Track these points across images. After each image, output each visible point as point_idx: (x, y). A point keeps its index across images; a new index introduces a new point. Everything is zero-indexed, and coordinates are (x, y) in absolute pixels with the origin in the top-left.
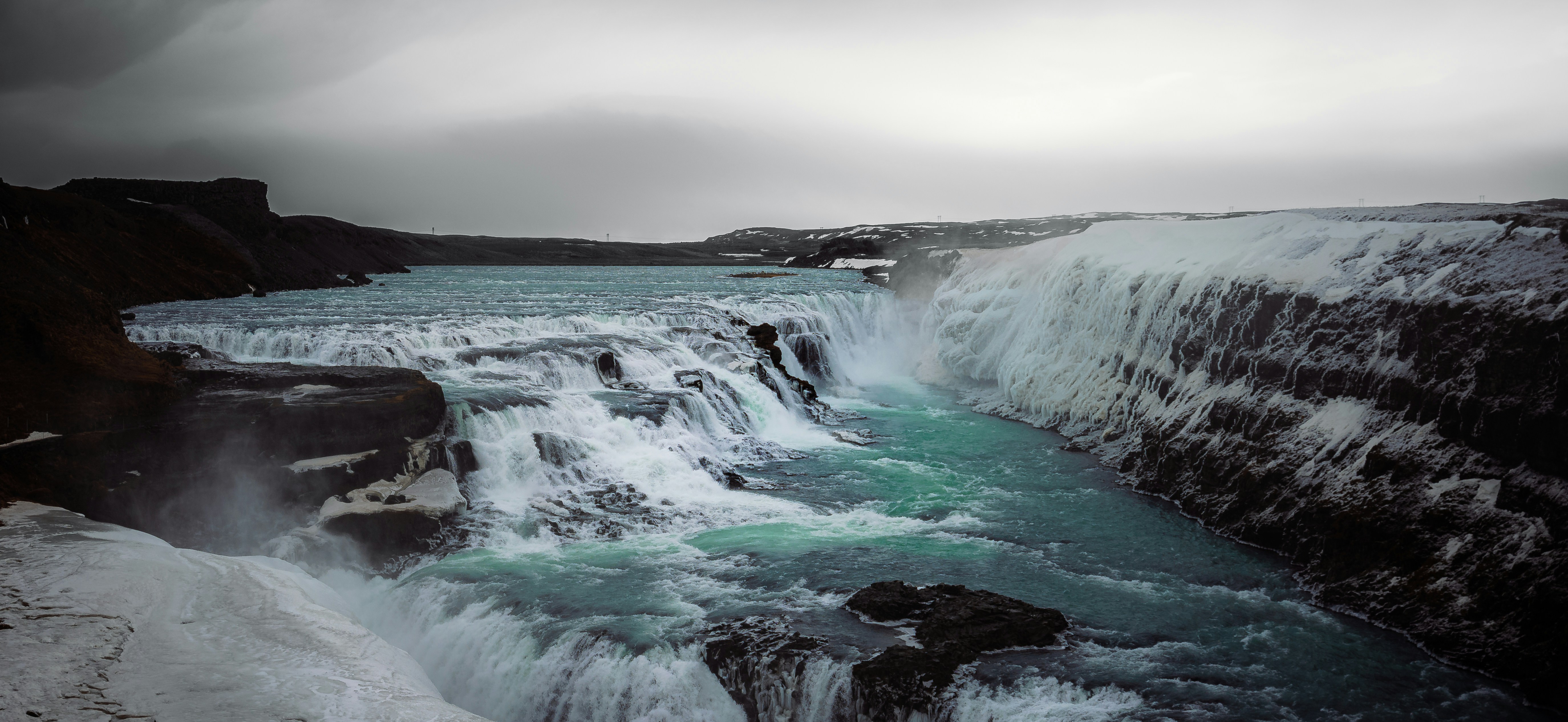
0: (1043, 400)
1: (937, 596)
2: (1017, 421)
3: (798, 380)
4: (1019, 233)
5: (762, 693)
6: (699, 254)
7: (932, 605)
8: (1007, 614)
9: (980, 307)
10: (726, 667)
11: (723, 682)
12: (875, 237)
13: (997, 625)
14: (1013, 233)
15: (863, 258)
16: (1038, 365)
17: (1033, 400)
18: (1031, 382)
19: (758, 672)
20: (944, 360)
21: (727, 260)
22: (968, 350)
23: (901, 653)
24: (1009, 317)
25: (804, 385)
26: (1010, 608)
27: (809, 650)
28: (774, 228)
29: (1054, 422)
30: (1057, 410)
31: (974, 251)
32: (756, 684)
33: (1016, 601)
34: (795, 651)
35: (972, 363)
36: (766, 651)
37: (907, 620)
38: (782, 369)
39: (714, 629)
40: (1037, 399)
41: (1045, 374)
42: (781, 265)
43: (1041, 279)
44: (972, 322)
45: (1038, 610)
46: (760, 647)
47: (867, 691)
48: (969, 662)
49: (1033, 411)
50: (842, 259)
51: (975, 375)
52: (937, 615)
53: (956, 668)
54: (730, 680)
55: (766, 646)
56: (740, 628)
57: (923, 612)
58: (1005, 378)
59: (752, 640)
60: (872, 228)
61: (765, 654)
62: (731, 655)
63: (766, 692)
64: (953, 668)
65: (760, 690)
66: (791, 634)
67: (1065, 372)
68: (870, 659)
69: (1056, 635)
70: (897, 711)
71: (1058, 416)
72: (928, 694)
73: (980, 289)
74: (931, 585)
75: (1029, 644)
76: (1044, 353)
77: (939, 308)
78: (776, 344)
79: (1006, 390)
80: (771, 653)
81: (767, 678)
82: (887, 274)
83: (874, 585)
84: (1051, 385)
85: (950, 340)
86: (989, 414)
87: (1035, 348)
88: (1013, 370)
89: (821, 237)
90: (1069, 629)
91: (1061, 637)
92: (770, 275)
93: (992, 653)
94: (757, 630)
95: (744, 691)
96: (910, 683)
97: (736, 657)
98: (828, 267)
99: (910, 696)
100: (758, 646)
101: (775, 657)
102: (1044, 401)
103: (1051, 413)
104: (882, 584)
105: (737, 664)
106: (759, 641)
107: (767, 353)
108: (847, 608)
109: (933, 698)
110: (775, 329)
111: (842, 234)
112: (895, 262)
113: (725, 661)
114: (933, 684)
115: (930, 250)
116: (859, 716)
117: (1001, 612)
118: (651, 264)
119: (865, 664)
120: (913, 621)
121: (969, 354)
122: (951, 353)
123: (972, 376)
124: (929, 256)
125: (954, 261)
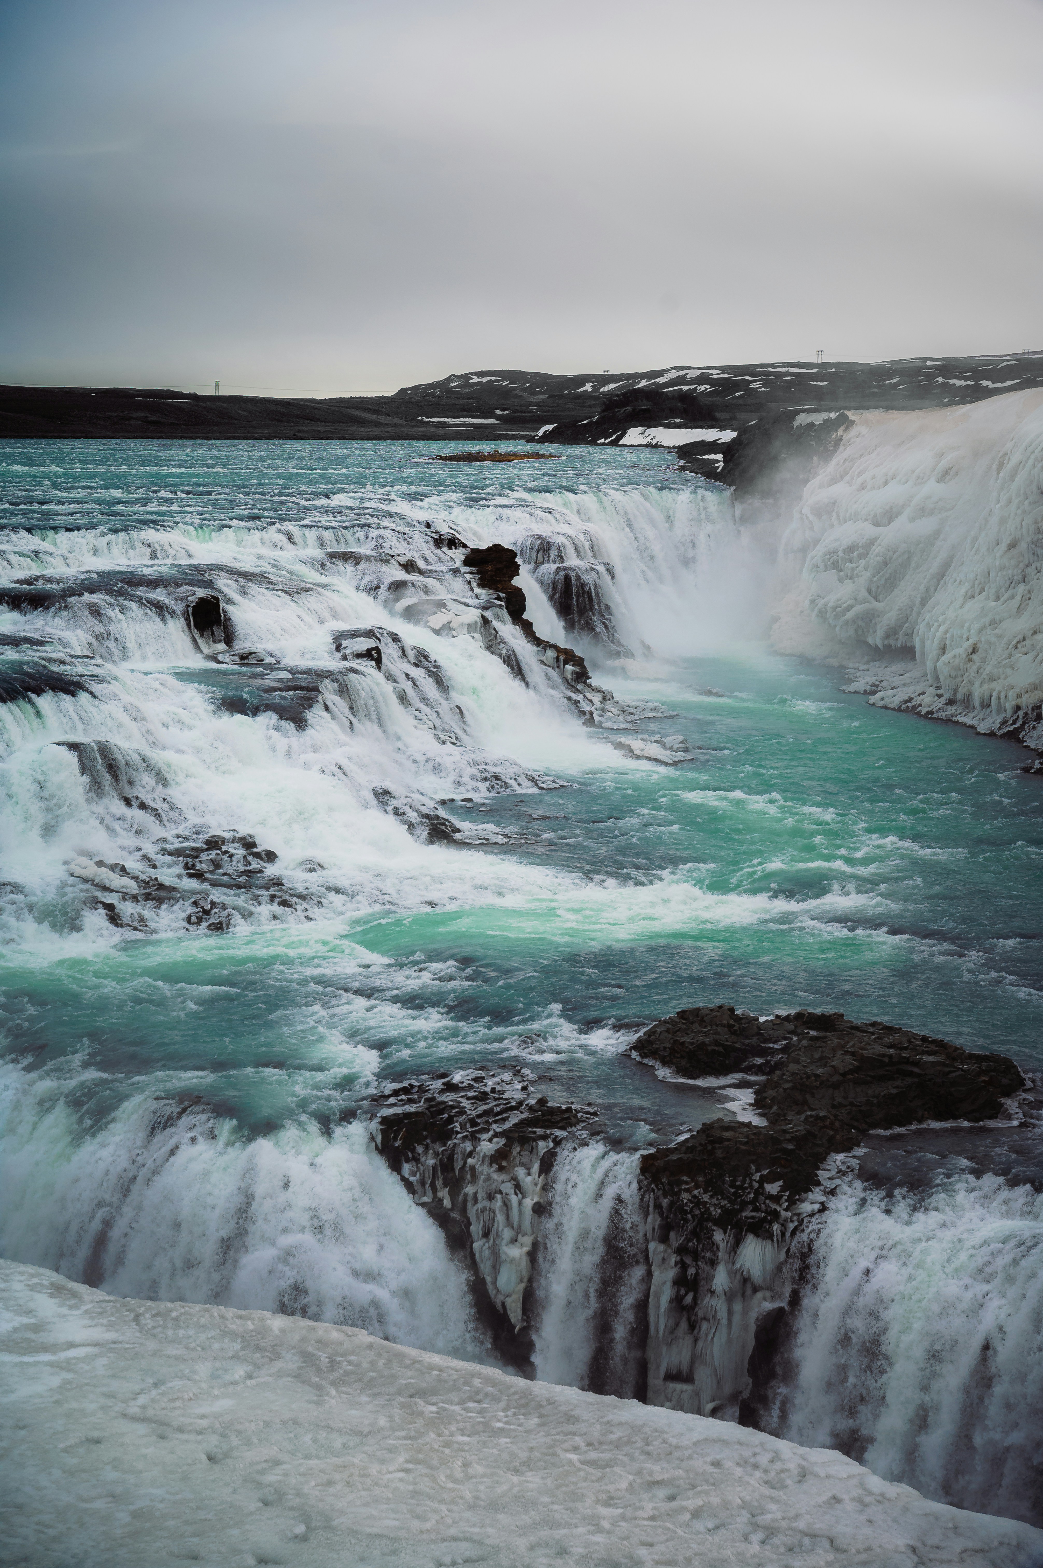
0: (994, 685)
1: (793, 1032)
2: (948, 721)
3: (555, 647)
4: (963, 383)
5: (479, 1206)
6: (382, 419)
7: (785, 1049)
8: (916, 1064)
9: (889, 516)
10: (416, 1160)
11: (409, 1187)
12: (702, 388)
13: (898, 1083)
14: (952, 381)
15: (679, 426)
16: (987, 620)
17: (977, 683)
18: (974, 651)
19: (473, 1168)
20: (820, 611)
21: (433, 430)
22: (864, 594)
23: (727, 1134)
24: (937, 534)
25: (566, 657)
26: (923, 1053)
27: (563, 1128)
28: (521, 373)
29: (1014, 722)
30: (1019, 701)
31: (874, 415)
32: (469, 1190)
33: (934, 1042)
34: (539, 1131)
35: (868, 619)
36: (488, 1130)
37: (740, 1076)
38: (527, 628)
39: (396, 1093)
40: (983, 682)
41: (1000, 637)
42: (530, 440)
43: (995, 466)
44: (872, 542)
45: (972, 1056)
46: (477, 1124)
47: (665, 1202)
48: (848, 1149)
49: (977, 703)
50: (640, 429)
51: (876, 639)
52: (793, 1067)
53: (824, 1159)
54: (423, 1183)
55: (487, 1122)
56: (442, 1091)
57: (768, 1062)
58: (928, 643)
59: (462, 1112)
60: (698, 372)
61: (485, 1136)
62: (426, 1138)
63: (487, 1203)
64: (819, 1159)
65: (476, 1200)
66: (532, 1102)
67: (1035, 633)
68: (672, 1145)
69: (1003, 1100)
70: (718, 1236)
71: (1021, 713)
72: (774, 1206)
73: (886, 483)
74: (784, 1013)
75: (955, 1118)
76: (997, 598)
77: (811, 517)
78: (516, 582)
79: (929, 664)
80: (496, 1135)
81: (489, 1178)
82: (719, 457)
83: (682, 1014)
84: (1010, 656)
85: (832, 574)
86: (899, 710)
87: (982, 590)
88: (942, 629)
89: (606, 388)
90: (1025, 1091)
91: (1011, 1104)
92: (509, 458)
93: (889, 1132)
94: (471, 1094)
95: (447, 1203)
96: (741, 1187)
97: (433, 1142)
98: (615, 443)
99: (742, 1210)
100: (473, 1123)
101: (502, 1141)
102: (997, 687)
103: (1009, 706)
104: (696, 1012)
105: (436, 1154)
106: (474, 1114)
107: (499, 598)
108: (634, 1054)
109: (783, 1213)
110: (515, 555)
111: (643, 383)
112: (735, 434)
113: (413, 1150)
114: (783, 1189)
115: (798, 412)
116: (652, 1246)
117: (907, 1061)
118: (295, 437)
119: (663, 1153)
120: (752, 1078)
121: (865, 601)
122: (832, 599)
123: (870, 640)
124: (796, 424)
125: (840, 432)
